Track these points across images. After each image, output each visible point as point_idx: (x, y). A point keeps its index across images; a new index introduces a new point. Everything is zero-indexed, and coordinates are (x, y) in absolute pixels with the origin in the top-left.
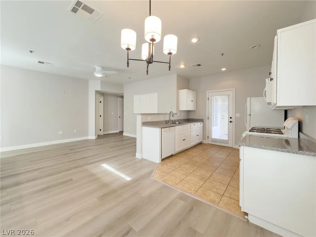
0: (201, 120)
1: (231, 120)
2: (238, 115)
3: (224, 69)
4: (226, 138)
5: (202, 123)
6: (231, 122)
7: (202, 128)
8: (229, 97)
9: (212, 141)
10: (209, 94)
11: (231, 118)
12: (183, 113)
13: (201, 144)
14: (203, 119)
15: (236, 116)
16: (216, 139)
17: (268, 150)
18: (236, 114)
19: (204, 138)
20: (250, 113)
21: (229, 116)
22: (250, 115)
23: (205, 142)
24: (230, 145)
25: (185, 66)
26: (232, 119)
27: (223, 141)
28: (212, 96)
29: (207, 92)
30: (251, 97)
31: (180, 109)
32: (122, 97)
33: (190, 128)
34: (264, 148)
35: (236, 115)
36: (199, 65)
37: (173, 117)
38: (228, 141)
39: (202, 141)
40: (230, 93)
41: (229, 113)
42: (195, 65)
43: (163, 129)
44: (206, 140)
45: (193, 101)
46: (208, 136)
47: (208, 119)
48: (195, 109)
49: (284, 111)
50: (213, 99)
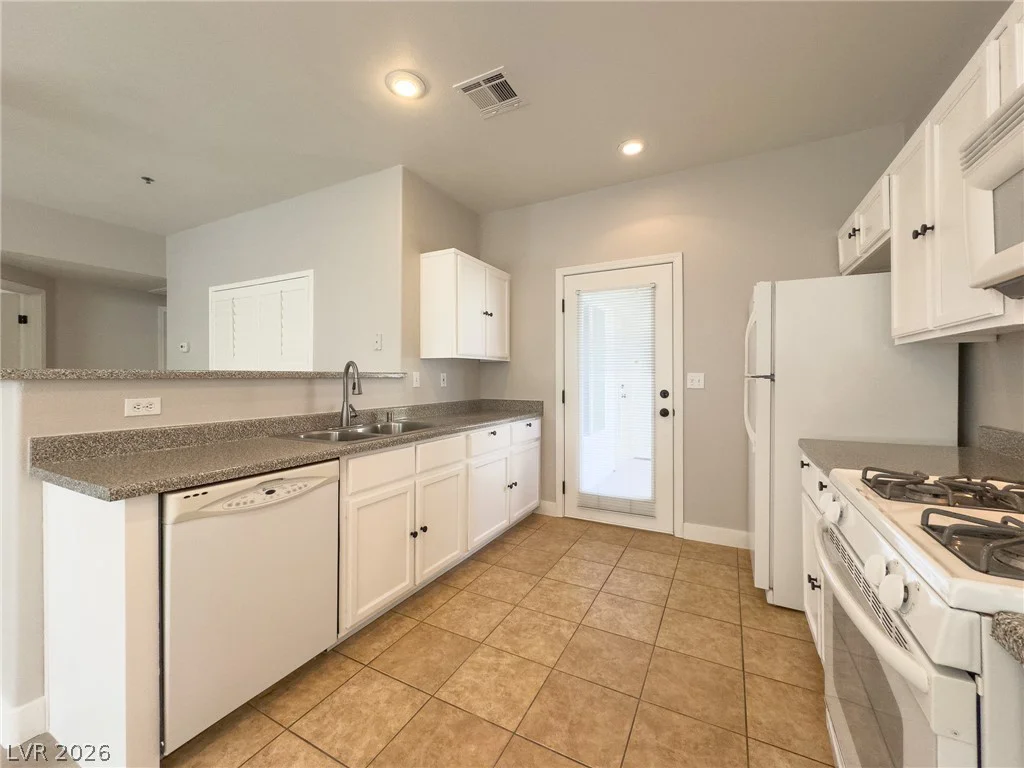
0: (531, 409)
1: (666, 404)
2: (697, 380)
3: (632, 148)
4: (642, 491)
5: (536, 423)
6: (664, 413)
7: (538, 444)
8: (654, 295)
9: (583, 506)
10: (565, 283)
11: (664, 394)
12: (443, 375)
13: (531, 520)
14: (542, 403)
15: (689, 385)
18: (690, 376)
19: (545, 490)
20: (773, 367)
21: (654, 386)
22: (772, 377)
23: (553, 509)
24: (661, 525)
25: (426, 89)
26: (670, 397)
27: (631, 508)
28: (579, 293)
29: (559, 273)
31: (428, 352)
32: (162, 298)
33: (468, 455)
35: (689, 382)
37: (360, 394)
38: (653, 502)
39: (537, 508)
40: (662, 276)
41: (654, 371)
42: (482, 83)
43: (173, 502)
44: (554, 499)
45: (491, 315)
46: (564, 482)
47: (564, 402)
48: (508, 352)
49: (957, 350)
50: (583, 305)
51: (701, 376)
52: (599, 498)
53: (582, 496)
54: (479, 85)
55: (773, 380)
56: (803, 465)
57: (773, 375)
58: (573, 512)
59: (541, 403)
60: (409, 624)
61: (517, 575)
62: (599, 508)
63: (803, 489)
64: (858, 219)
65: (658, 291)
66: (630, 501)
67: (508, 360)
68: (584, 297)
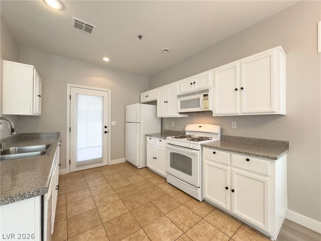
1: (106, 130)
2: (114, 123)
3: (106, 59)
4: (99, 155)
6: (106, 132)
8: (103, 100)
11: (106, 127)
15: (112, 125)
18: (112, 122)
20: (140, 120)
21: (103, 126)
23: (65, 171)
24: (105, 163)
27: (96, 161)
28: (77, 94)
29: (69, 85)
38: (102, 158)
41: (103, 121)
42: (84, 24)
45: (40, 96)
46: (70, 160)
47: (70, 131)
48: (41, 112)
49: (161, 119)
50: (79, 99)
51: (115, 122)
52: (85, 161)
53: (77, 163)
54: (83, 23)
55: (140, 123)
56: (150, 139)
58: (74, 169)
62: (85, 165)
64: (148, 94)
66: (96, 159)
67: (40, 116)
68: (79, 96)
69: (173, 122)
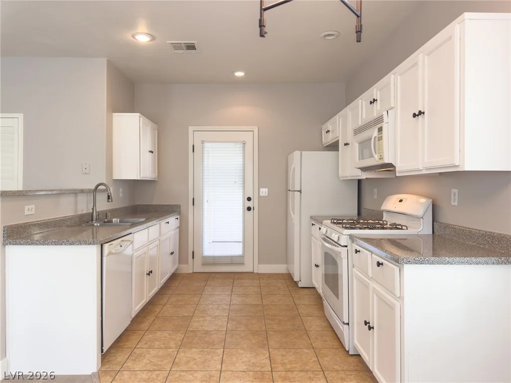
0: (173, 210)
1: (250, 204)
2: (264, 193)
3: (239, 74)
6: (249, 209)
8: (244, 147)
9: (205, 264)
10: (195, 135)
11: (249, 199)
12: (121, 190)
15: (261, 195)
16: (214, 258)
17: (455, 265)
18: (261, 190)
19: (182, 259)
20: (301, 187)
21: (244, 195)
22: (300, 191)
23: (187, 269)
24: (247, 268)
25: (153, 38)
26: (252, 201)
28: (203, 142)
29: (191, 129)
30: (302, 149)
31: (116, 176)
33: (160, 234)
34: (448, 263)
35: (261, 193)
36: (191, 47)
37: (112, 201)
38: (242, 257)
39: (177, 269)
40: (248, 137)
41: (244, 187)
42: (183, 44)
43: (106, 246)
44: (187, 263)
45: (153, 152)
46: (193, 252)
47: (193, 205)
48: (157, 175)
49: (357, 181)
50: (206, 149)
51: (266, 190)
53: (204, 258)
54: (181, 44)
55: (301, 192)
56: (313, 225)
57: (301, 190)
58: (199, 268)
59: (179, 207)
60: (151, 318)
61: (189, 296)
62: (214, 264)
63: (312, 235)
64: (329, 126)
65: (247, 146)
66: (232, 257)
67: (157, 180)
68: (206, 145)
69: (376, 190)
